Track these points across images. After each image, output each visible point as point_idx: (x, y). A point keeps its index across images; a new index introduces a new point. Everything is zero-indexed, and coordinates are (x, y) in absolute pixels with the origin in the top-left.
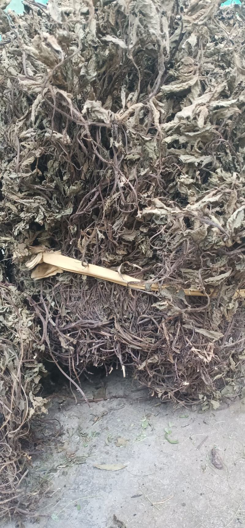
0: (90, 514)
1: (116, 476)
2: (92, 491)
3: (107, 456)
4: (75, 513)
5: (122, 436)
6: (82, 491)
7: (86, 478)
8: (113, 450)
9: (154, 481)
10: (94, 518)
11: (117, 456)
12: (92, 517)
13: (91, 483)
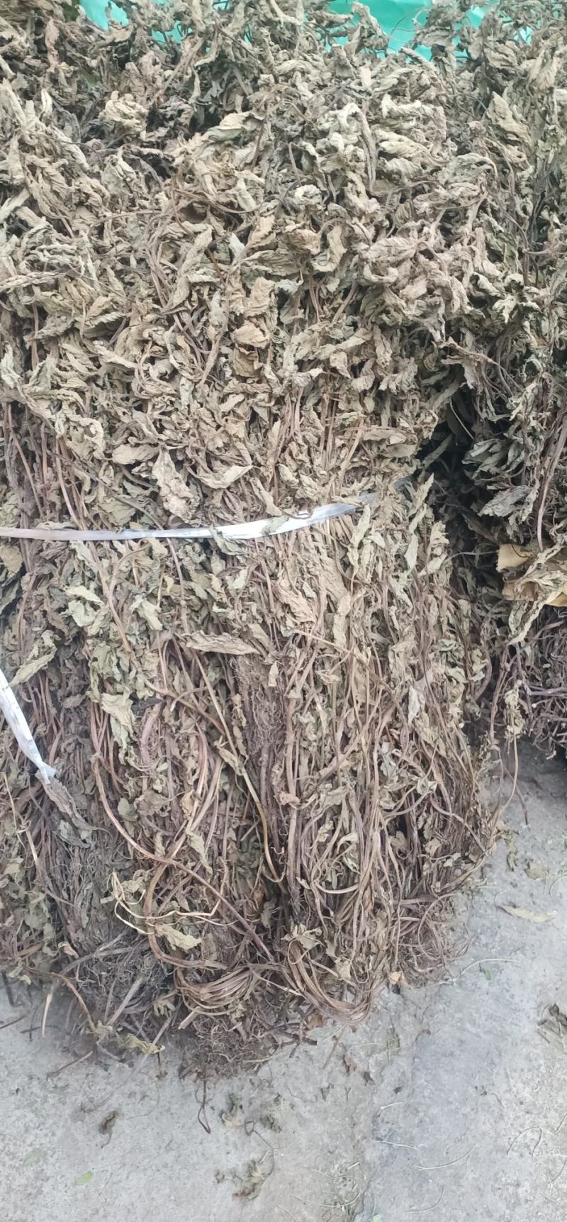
0: (508, 991)
1: (537, 932)
2: (503, 949)
3: (514, 891)
4: (484, 984)
5: (534, 857)
6: (486, 945)
7: (488, 924)
8: (525, 882)
10: (517, 999)
11: (532, 895)
12: (512, 996)
13: (499, 936)
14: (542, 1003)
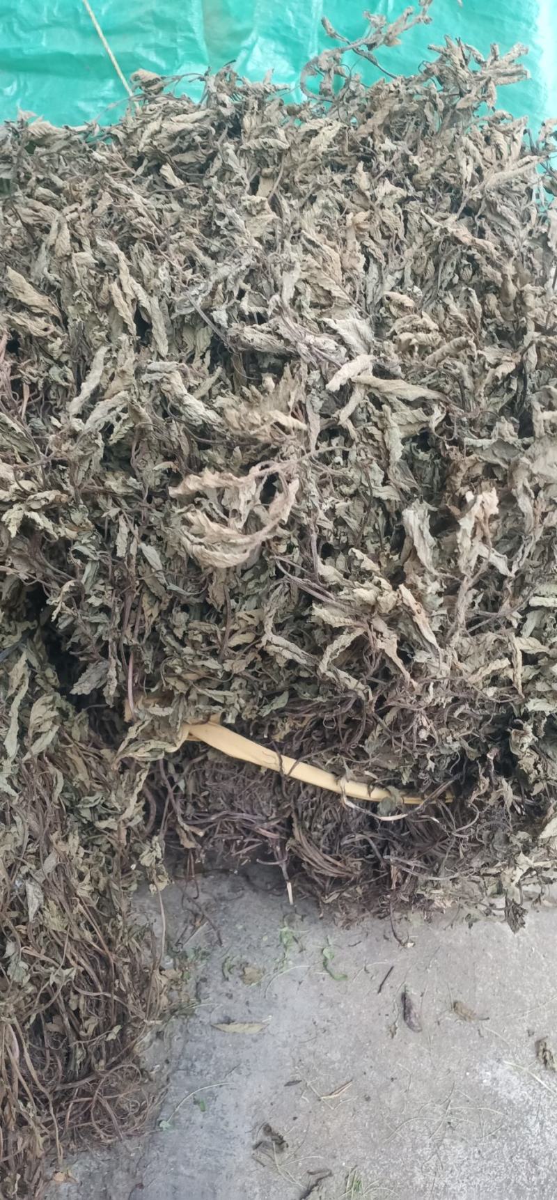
0: (222, 1119)
1: (253, 1045)
2: (218, 1073)
3: (230, 1003)
4: (198, 1117)
5: (250, 961)
6: (201, 1073)
8: (241, 990)
9: (317, 1054)
10: (232, 1126)
11: (247, 1003)
12: (227, 1124)
13: (214, 1058)
14: (257, 1124)
